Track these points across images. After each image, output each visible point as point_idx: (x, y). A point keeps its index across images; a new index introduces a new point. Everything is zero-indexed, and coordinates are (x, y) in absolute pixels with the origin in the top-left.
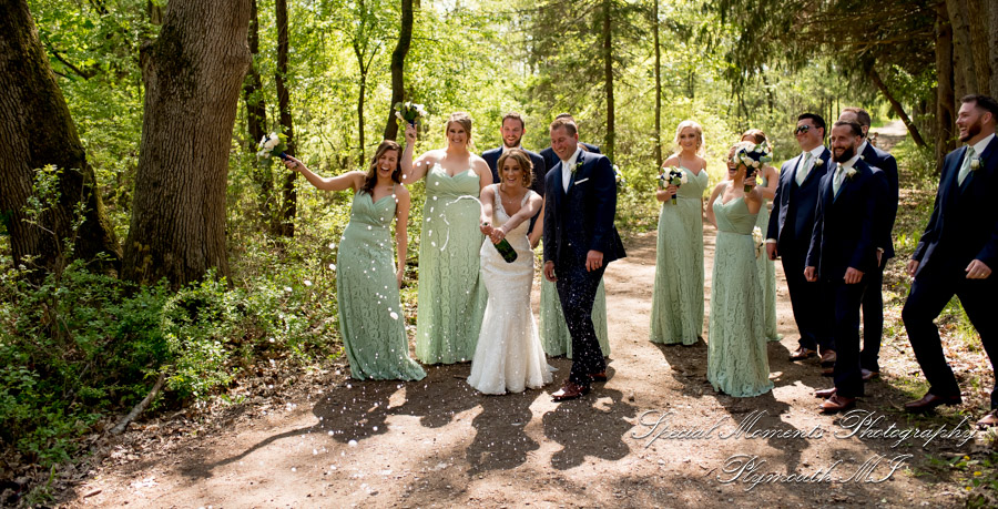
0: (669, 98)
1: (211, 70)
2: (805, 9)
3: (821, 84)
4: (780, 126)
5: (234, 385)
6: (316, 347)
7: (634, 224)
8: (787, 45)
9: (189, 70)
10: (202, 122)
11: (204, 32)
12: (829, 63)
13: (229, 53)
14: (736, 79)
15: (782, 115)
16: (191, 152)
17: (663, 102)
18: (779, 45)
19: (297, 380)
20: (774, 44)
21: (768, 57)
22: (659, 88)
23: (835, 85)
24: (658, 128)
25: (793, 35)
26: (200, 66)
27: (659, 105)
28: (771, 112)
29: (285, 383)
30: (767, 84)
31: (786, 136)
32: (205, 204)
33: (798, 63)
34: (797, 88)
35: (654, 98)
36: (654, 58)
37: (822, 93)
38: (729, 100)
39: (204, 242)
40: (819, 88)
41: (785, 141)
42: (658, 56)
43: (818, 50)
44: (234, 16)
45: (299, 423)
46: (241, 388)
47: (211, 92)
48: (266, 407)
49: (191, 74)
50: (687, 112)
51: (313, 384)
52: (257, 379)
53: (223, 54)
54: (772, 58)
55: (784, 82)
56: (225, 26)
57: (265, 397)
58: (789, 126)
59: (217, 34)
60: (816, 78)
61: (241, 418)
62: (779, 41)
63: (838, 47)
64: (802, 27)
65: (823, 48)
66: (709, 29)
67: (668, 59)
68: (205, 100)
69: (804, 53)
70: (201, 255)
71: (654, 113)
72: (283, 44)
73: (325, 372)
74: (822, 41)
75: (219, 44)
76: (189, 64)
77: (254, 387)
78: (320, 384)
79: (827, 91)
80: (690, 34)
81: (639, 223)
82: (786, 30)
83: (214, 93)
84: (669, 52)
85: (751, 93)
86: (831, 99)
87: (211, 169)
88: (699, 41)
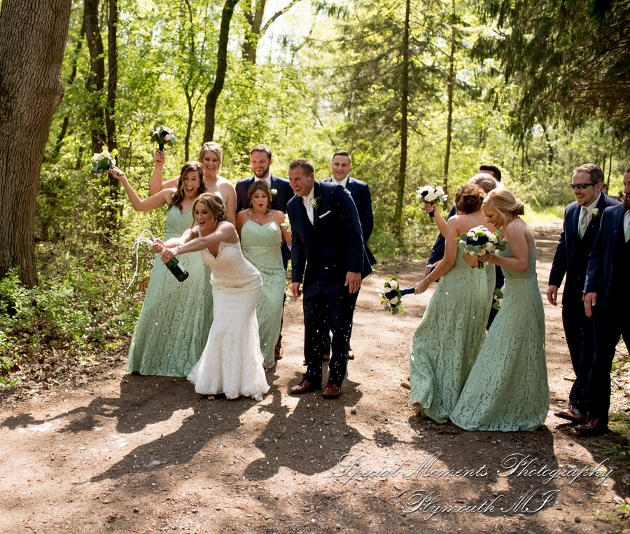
0: (457, 147)
1: (25, 99)
2: (583, 77)
3: (596, 143)
4: (557, 176)
5: (15, 368)
6: (97, 341)
7: (413, 252)
8: (565, 107)
9: (7, 98)
10: (16, 142)
11: (21, 66)
12: (602, 125)
13: (42, 85)
14: (518, 134)
15: (560, 167)
16: (4, 168)
17: (452, 150)
18: (558, 107)
19: (68, 369)
20: (554, 106)
21: (548, 117)
22: (449, 138)
23: (610, 145)
24: (446, 172)
25: (571, 99)
26: (16, 94)
27: (448, 153)
28: (550, 164)
29: (58, 371)
30: (549, 140)
31: (562, 186)
32: (15, 213)
33: (575, 124)
34: (573, 145)
35: (445, 147)
36: (448, 113)
37: (597, 151)
38: (516, 152)
39: (12, 245)
40: (594, 146)
41: (560, 189)
42: (451, 110)
43: (593, 113)
44: (48, 53)
45: (55, 409)
46: (20, 372)
47: (25, 118)
48: (33, 391)
49: (8, 101)
50: (474, 160)
51: (81, 373)
52: (37, 366)
53: (36, 86)
54: (551, 118)
55: (563, 139)
56: (39, 61)
57: (38, 382)
58: (565, 177)
59: (32, 68)
60: (592, 139)
61: (8, 400)
62: (558, 103)
63: (611, 111)
64: (580, 92)
65: (598, 111)
66: (497, 90)
67: (458, 113)
68: (19, 125)
69: (581, 115)
70: (9, 255)
71: (443, 159)
72: (112, 82)
73: (97, 363)
74: (596, 106)
75: (34, 77)
76: (7, 93)
77: (33, 372)
78: (88, 374)
79: (601, 149)
80: (479, 94)
81: (418, 251)
82: (565, 94)
83: (27, 119)
84: (460, 108)
85: (535, 147)
86: (605, 156)
87: (21, 183)
88: (488, 100)
